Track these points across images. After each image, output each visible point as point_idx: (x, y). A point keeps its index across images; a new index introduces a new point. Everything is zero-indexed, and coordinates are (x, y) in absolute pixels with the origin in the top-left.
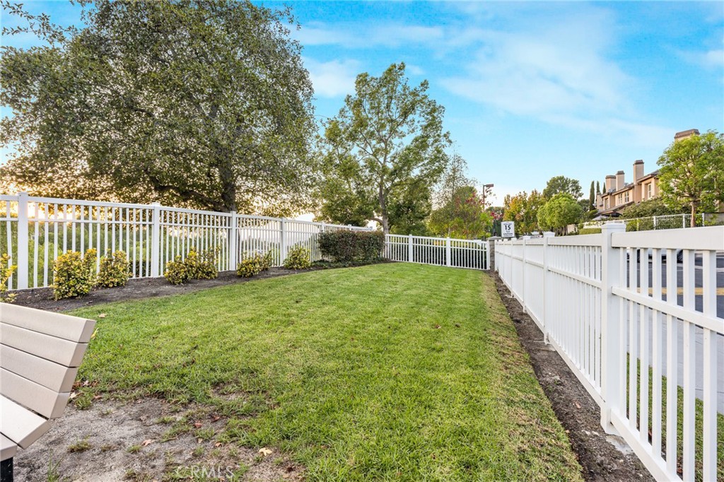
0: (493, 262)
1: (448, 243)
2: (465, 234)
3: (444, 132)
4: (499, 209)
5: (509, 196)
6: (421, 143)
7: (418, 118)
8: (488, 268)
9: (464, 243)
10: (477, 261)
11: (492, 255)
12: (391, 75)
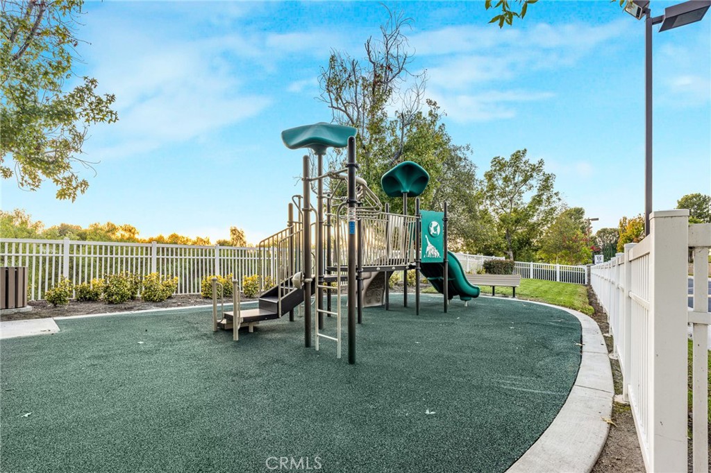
0: (589, 280)
1: (557, 267)
2: (570, 261)
3: (555, 190)
4: (615, 230)
5: (625, 219)
6: (537, 201)
7: (535, 182)
8: (586, 283)
9: (569, 267)
10: (579, 278)
11: (589, 275)
12: (517, 157)
